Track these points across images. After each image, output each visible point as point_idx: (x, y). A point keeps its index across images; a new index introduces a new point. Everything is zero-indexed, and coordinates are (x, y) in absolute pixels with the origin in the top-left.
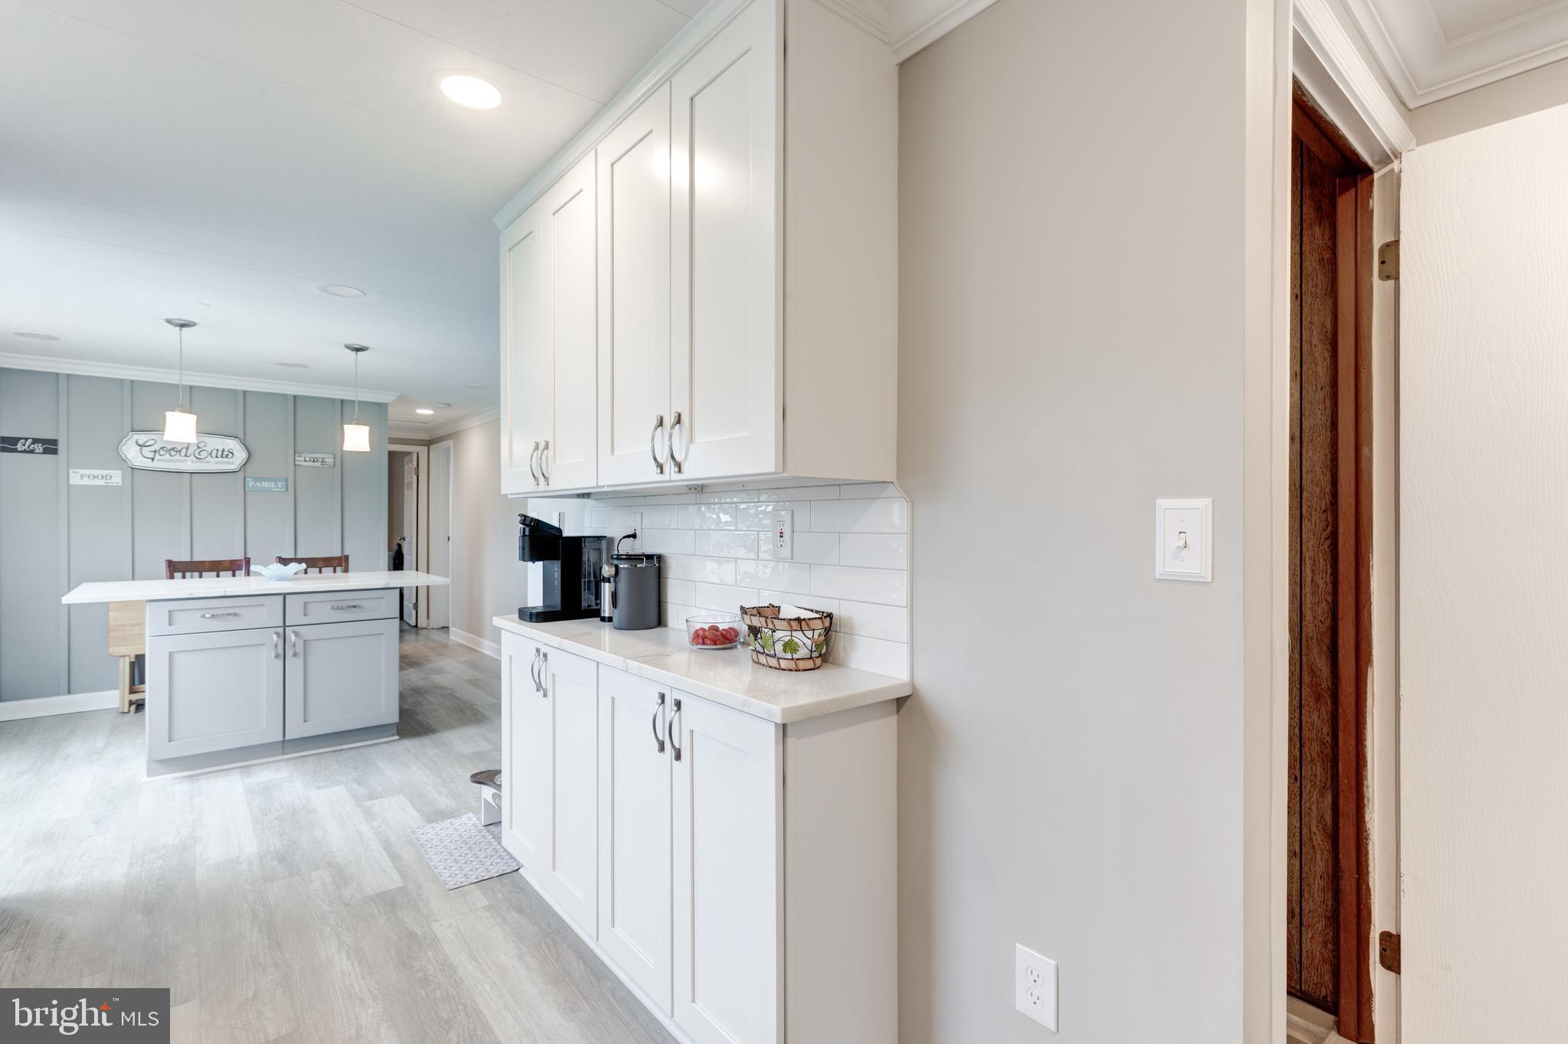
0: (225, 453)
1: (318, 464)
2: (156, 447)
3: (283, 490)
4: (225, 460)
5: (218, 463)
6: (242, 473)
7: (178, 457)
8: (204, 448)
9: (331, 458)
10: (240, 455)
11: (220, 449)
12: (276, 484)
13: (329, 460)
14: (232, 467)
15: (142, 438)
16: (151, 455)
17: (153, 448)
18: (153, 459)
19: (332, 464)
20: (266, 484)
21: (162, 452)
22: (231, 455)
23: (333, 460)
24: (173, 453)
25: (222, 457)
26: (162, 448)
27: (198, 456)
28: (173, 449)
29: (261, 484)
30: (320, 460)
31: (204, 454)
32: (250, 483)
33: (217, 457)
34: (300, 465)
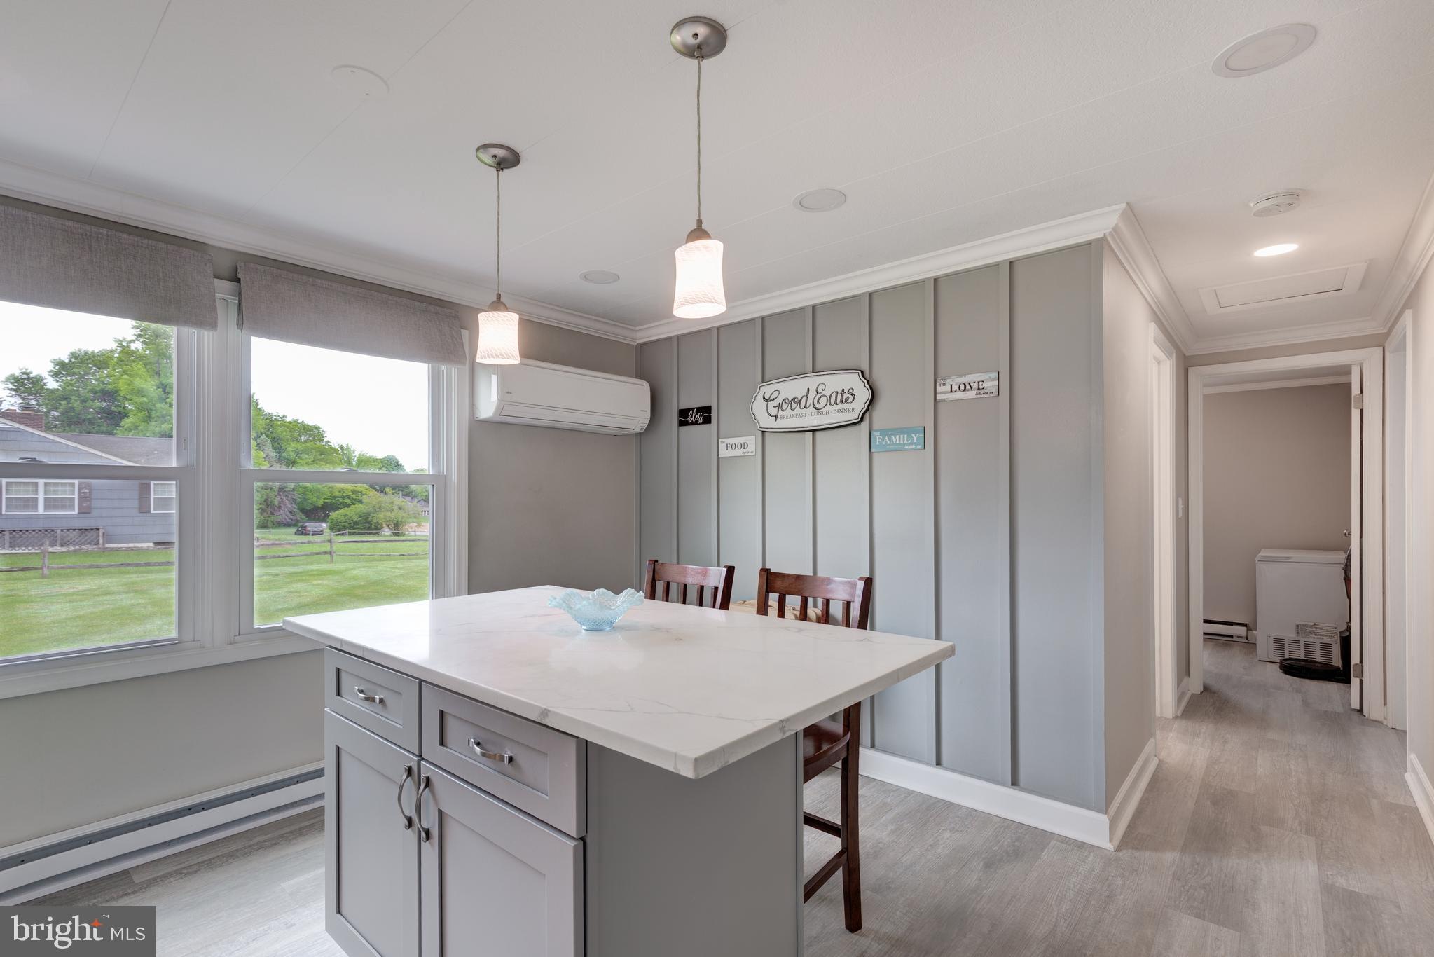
0: (846, 395)
1: (971, 394)
2: (779, 400)
3: (919, 447)
4: (845, 406)
5: (836, 411)
6: (865, 424)
7: (798, 411)
8: (823, 393)
9: (993, 380)
10: (863, 395)
11: (840, 391)
12: (910, 437)
13: (990, 385)
14: (855, 416)
15: (768, 390)
16: (773, 411)
17: (776, 403)
18: (776, 417)
19: (995, 390)
20: (896, 439)
21: (784, 406)
22: (851, 398)
23: (996, 383)
24: (794, 405)
25: (842, 402)
26: (784, 400)
27: (817, 405)
28: (794, 399)
29: (890, 440)
30: (975, 386)
31: (823, 401)
32: (877, 440)
33: (836, 403)
34: (944, 401)
